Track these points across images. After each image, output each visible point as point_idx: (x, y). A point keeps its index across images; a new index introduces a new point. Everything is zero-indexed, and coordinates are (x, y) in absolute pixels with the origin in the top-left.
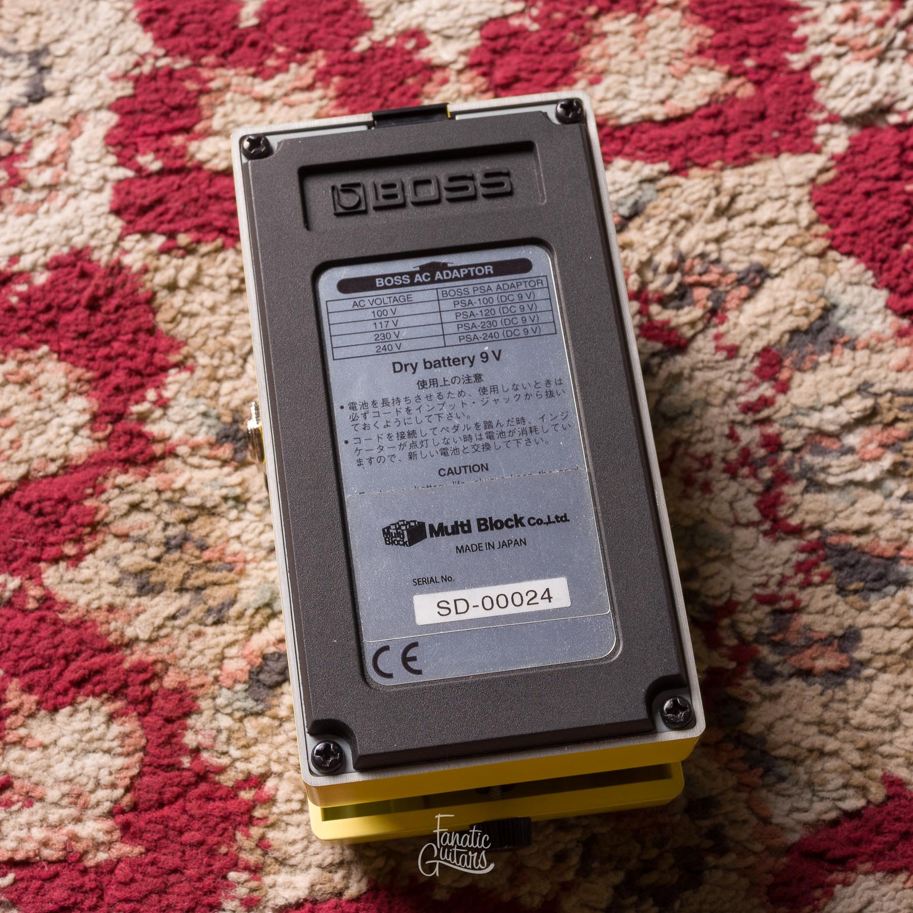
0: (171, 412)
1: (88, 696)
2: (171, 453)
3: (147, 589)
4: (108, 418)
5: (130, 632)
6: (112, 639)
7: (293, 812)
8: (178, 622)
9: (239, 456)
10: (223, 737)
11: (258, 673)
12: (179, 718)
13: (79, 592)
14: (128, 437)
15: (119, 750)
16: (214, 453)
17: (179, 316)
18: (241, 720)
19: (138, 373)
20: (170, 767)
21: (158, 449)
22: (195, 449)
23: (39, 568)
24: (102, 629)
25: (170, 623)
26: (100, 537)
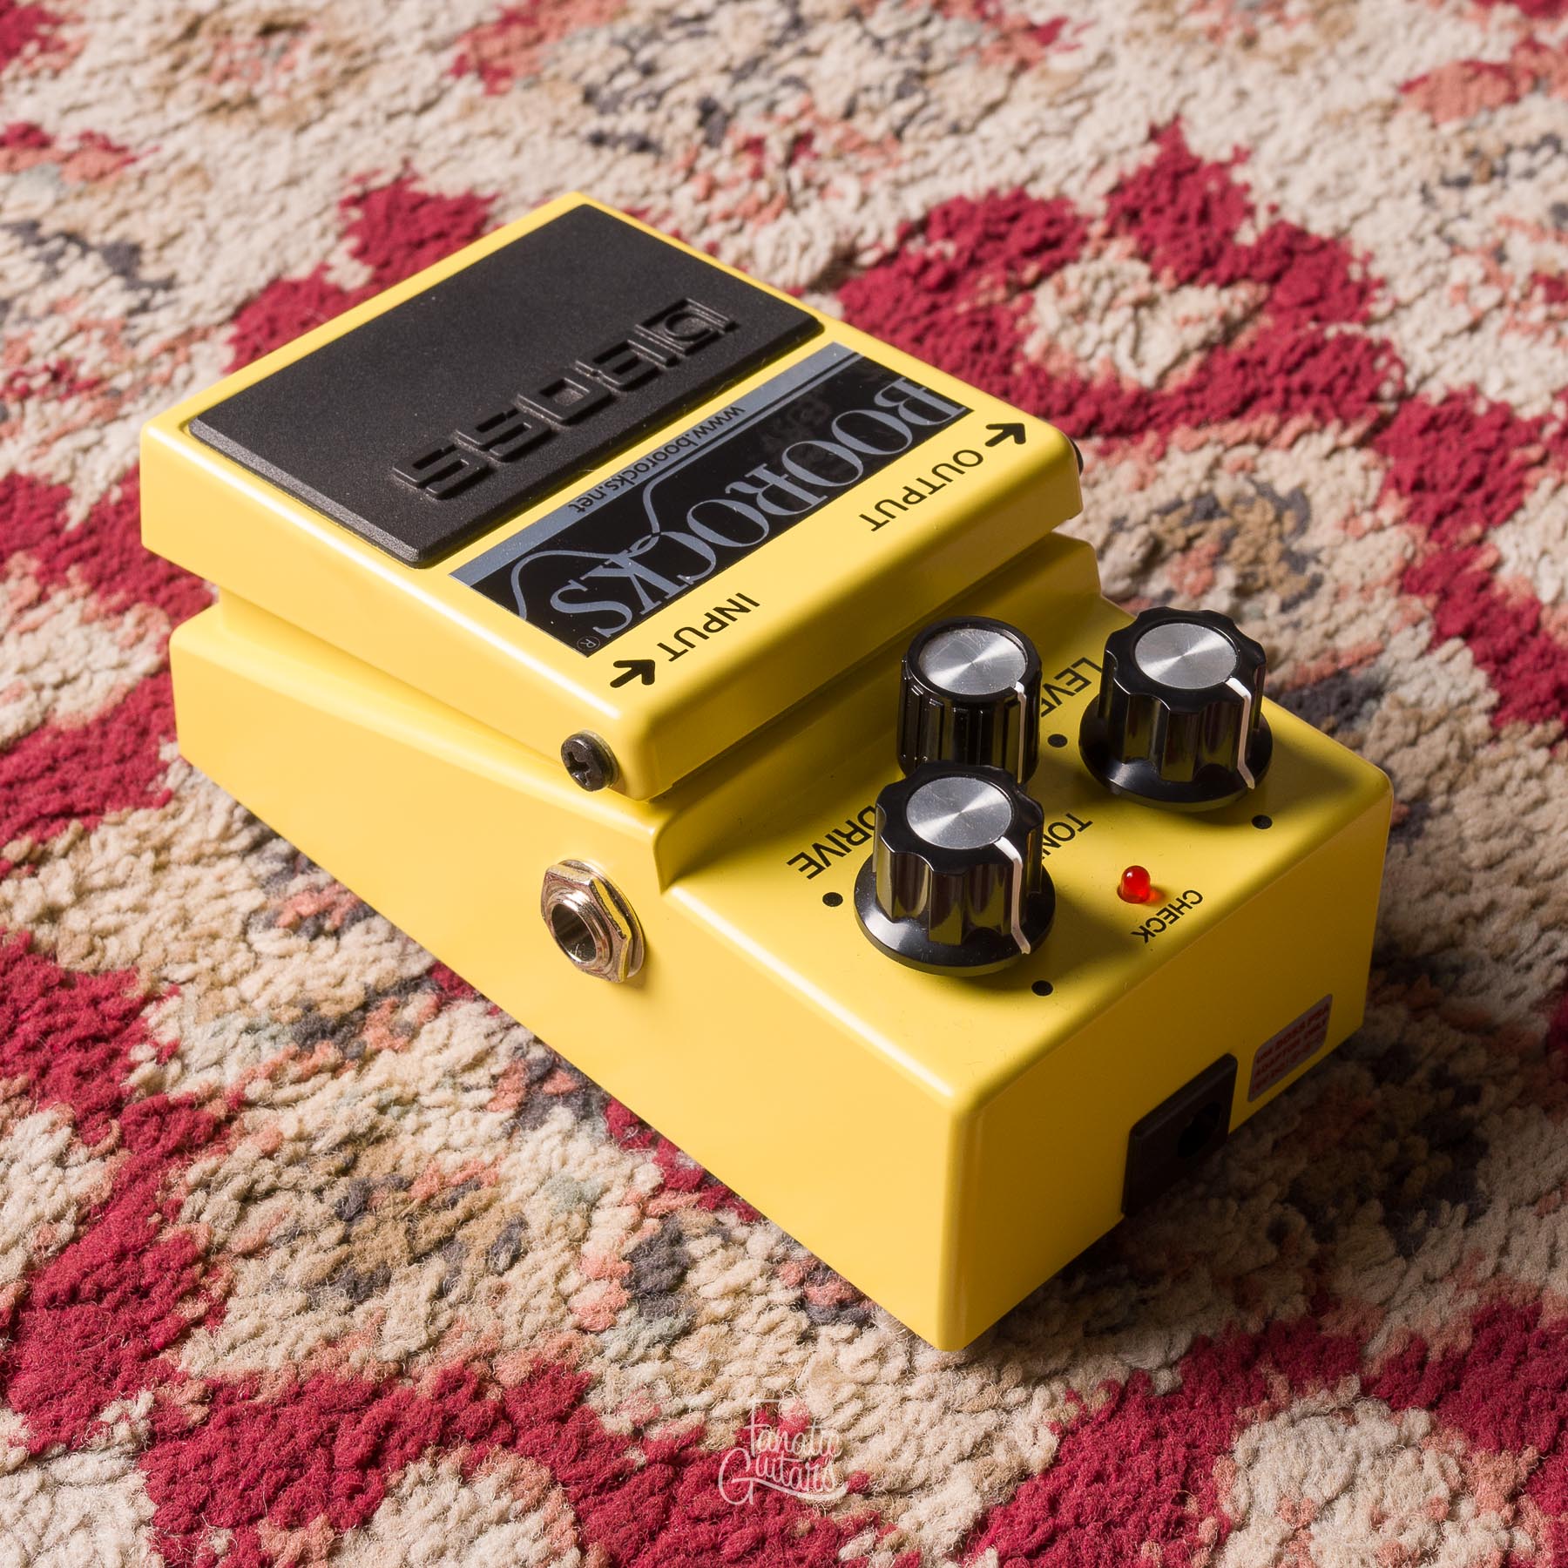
0: (193, 1058)
1: (403, 1466)
2: (243, 1103)
3: (364, 1287)
4: (100, 1116)
5: (390, 1352)
6: (369, 1376)
7: (857, 1418)
8: (452, 1297)
9: (353, 1049)
10: (663, 1390)
11: (638, 1282)
12: (573, 1406)
13: (260, 1352)
14: (155, 1120)
15: (519, 1505)
16: (309, 1064)
17: (97, 941)
18: (667, 1356)
19: (97, 1038)
20: (619, 1479)
21: (217, 1109)
22: (274, 1076)
23: (164, 1361)
24: (344, 1373)
25: (444, 1304)
26: (226, 1270)
